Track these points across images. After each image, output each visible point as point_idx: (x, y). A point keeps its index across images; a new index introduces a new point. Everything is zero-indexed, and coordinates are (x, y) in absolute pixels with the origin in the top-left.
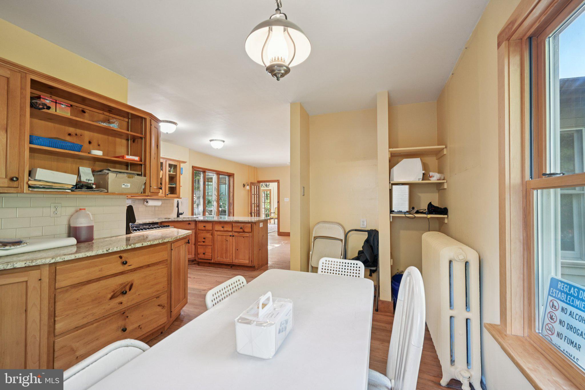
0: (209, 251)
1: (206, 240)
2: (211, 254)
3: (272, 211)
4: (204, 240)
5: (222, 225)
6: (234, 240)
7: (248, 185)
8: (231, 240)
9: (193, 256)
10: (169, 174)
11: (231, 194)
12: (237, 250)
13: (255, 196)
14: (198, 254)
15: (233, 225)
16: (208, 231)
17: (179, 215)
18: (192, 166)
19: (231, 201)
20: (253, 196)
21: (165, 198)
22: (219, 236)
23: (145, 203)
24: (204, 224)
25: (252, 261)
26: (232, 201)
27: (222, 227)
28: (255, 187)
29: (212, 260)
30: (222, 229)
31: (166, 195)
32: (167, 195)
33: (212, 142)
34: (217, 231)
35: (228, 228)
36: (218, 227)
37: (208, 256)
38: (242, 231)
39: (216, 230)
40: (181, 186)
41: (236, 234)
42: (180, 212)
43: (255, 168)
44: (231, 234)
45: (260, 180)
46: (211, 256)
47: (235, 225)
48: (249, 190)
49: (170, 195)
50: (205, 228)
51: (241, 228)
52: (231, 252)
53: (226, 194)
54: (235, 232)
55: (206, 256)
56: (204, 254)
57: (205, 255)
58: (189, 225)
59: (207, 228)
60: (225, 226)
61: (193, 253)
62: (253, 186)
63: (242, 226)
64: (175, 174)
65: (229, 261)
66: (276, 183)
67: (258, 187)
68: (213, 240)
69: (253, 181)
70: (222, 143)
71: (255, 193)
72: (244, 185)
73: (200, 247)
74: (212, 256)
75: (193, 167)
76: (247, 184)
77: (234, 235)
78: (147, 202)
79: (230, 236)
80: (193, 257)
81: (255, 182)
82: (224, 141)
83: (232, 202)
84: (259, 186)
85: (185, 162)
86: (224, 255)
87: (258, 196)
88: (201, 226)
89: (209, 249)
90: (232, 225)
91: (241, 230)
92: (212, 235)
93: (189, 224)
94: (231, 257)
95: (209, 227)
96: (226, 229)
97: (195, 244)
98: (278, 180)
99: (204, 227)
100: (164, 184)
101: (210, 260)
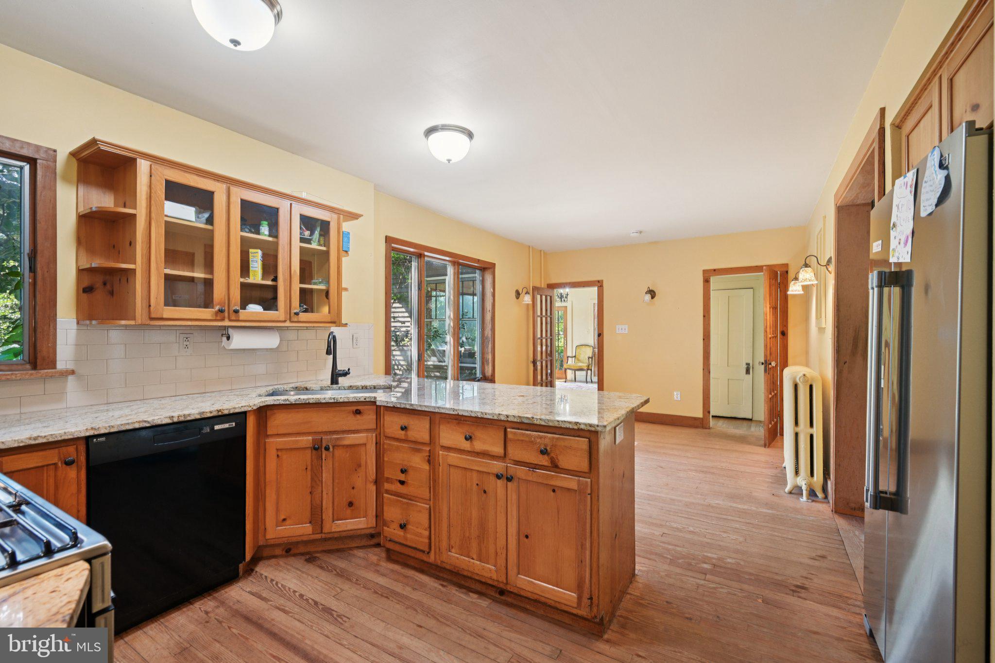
0: (419, 518)
1: (410, 478)
2: (427, 533)
3: (569, 354)
4: (402, 477)
5: (467, 430)
6: (513, 497)
7: (527, 293)
8: (501, 492)
9: (372, 522)
10: (302, 250)
11: (488, 316)
12: (527, 537)
13: (544, 319)
14: (385, 524)
15: (510, 436)
16: (415, 446)
17: (336, 376)
18: (386, 237)
19: (488, 332)
20: (539, 319)
21: (288, 324)
22: (452, 470)
23: (224, 339)
24: (404, 420)
25: (591, 598)
26: (490, 333)
27: (466, 439)
28: (544, 297)
29: (428, 553)
30: (466, 445)
31: (292, 316)
32: (297, 314)
33: (434, 136)
34: (448, 449)
35: (489, 442)
36: (450, 436)
37: (417, 535)
38: (546, 464)
39: (442, 447)
40: (346, 289)
41: (521, 472)
42: (340, 367)
43: (542, 253)
44: (498, 466)
45: (554, 281)
46: (427, 541)
47: (515, 433)
48: (528, 305)
49: (303, 316)
50: (406, 435)
51: (544, 452)
52: (501, 542)
53: (476, 315)
54: (518, 463)
55: (409, 536)
56: (403, 527)
57: (405, 531)
58: (358, 416)
59: (413, 434)
60: (479, 433)
61: (372, 512)
62: (539, 296)
63: (547, 441)
64: (324, 248)
65: (494, 577)
66: (595, 290)
67: (549, 298)
68: (434, 481)
69: (538, 285)
70: (464, 138)
71: (544, 314)
72: (518, 294)
73: (389, 499)
74: (430, 538)
75: (389, 240)
76: (525, 291)
77: (511, 472)
78: (228, 338)
79: (498, 477)
80: (370, 526)
81: (543, 287)
82: (470, 135)
83: (490, 336)
84: (551, 297)
85: (354, 216)
86: (474, 545)
87: (549, 319)
88: (392, 424)
89: (420, 511)
90: (503, 433)
91: (544, 461)
92: (429, 461)
93: (358, 412)
94: (501, 562)
95: (420, 430)
96: (479, 446)
97: (376, 482)
98: (599, 281)
99: (404, 428)
100: (284, 281)
101: (423, 552)
